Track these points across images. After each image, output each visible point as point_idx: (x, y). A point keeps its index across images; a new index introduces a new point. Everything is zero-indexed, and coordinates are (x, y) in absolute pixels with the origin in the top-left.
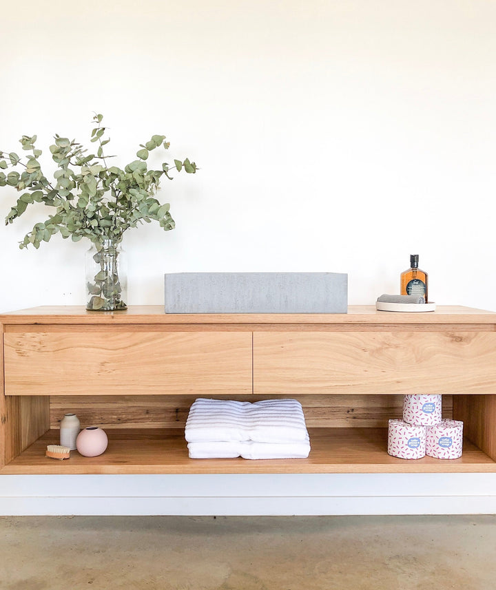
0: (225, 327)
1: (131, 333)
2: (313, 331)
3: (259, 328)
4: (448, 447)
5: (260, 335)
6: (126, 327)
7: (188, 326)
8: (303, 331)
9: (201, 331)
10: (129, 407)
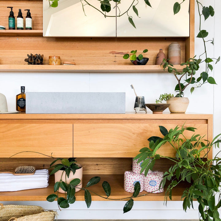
0: (59, 121)
1: (7, 124)
2: (106, 123)
3: (77, 122)
4: (154, 186)
5: (77, 125)
6: (4, 121)
7: (38, 120)
8: (101, 123)
9: (45, 123)
10: (19, 163)
